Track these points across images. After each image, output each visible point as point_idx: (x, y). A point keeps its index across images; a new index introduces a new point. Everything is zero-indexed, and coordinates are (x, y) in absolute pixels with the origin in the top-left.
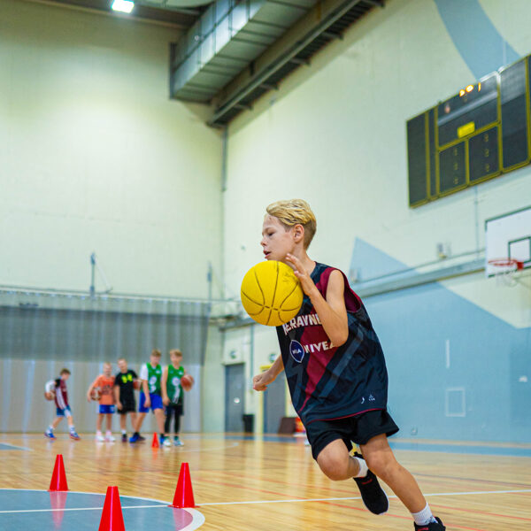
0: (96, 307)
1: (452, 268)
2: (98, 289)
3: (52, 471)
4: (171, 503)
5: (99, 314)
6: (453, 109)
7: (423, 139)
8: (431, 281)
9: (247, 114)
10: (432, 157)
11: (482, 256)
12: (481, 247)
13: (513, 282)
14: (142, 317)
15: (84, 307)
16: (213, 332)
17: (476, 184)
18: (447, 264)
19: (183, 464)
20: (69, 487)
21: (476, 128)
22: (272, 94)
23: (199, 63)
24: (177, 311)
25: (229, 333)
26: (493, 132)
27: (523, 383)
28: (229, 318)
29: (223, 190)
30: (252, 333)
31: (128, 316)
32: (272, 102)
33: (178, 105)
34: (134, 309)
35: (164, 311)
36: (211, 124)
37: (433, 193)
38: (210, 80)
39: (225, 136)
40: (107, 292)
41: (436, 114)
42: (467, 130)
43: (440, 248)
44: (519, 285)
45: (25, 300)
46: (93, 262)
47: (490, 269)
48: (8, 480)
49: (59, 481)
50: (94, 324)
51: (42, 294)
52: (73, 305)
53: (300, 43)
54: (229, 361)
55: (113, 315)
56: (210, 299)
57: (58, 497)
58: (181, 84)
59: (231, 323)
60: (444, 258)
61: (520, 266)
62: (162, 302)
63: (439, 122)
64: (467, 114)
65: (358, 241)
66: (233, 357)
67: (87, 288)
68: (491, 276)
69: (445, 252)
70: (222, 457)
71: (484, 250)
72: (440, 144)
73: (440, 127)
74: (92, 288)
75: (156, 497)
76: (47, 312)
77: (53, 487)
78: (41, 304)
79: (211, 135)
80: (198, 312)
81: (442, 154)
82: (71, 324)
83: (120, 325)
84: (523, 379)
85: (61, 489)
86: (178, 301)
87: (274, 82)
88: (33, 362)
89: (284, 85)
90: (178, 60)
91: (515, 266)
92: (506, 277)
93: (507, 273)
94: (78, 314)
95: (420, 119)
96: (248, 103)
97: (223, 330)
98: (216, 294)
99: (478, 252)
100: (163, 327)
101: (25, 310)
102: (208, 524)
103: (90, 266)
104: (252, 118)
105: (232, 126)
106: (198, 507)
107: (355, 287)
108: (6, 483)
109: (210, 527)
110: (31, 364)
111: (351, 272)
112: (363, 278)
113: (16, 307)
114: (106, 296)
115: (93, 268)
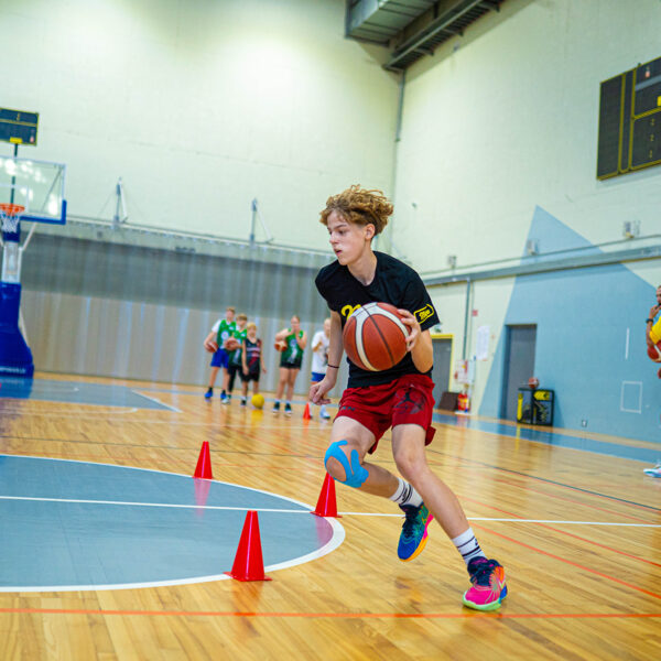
0: (255, 257)
1: (638, 251)
2: (257, 239)
4: (313, 509)
5: (258, 264)
6: (653, 74)
8: (615, 262)
9: (428, 59)
10: (627, 125)
14: (303, 271)
15: (242, 256)
18: (634, 245)
20: (214, 475)
22: (457, 40)
29: (398, 140)
31: (288, 269)
32: (456, 49)
33: (354, 44)
34: (295, 262)
36: (387, 68)
37: (624, 166)
38: (389, 20)
39: (403, 82)
40: (267, 243)
41: (635, 76)
43: (628, 227)
45: (182, 246)
46: (255, 209)
48: (154, 456)
49: (204, 469)
50: (253, 274)
51: (199, 240)
52: (231, 253)
55: (272, 267)
57: (202, 485)
58: (358, 22)
60: (632, 238)
63: (637, 87)
65: (538, 209)
67: (247, 237)
69: (632, 232)
72: (636, 114)
73: (637, 92)
74: (252, 237)
75: (300, 498)
76: (204, 258)
77: (198, 474)
78: (199, 250)
79: (386, 79)
81: (637, 123)
82: (228, 273)
83: (279, 277)
85: (205, 477)
87: (460, 27)
88: (187, 311)
89: (469, 32)
94: (235, 262)
95: (618, 79)
96: (429, 48)
101: (182, 255)
102: (348, 543)
103: (251, 212)
104: (432, 65)
105: (412, 71)
106: (340, 517)
107: (532, 261)
108: (152, 461)
109: (350, 548)
110: (186, 313)
111: (529, 244)
112: (542, 251)
113: (172, 252)
114: (266, 247)
115: (254, 215)
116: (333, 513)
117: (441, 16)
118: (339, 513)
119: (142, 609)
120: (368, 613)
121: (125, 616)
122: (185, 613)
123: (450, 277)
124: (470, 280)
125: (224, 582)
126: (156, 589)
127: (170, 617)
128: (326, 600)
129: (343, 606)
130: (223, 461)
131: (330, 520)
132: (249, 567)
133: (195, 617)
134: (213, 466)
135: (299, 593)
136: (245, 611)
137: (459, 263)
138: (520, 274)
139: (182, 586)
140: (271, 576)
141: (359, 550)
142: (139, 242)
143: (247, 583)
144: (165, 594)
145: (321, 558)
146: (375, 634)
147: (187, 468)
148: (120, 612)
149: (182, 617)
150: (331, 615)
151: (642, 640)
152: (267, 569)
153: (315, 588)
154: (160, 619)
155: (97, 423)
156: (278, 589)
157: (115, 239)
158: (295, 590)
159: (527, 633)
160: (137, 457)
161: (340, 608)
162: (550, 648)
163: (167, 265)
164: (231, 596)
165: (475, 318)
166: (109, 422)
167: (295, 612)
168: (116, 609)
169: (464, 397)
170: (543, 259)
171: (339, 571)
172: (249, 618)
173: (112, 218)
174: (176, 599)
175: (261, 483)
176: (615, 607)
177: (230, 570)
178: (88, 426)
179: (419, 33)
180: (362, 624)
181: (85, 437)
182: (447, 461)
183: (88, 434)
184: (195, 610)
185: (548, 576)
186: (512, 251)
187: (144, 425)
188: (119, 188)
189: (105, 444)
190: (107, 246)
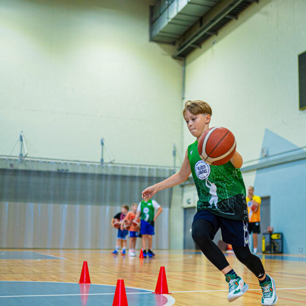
0: (104, 172)
2: (105, 161)
3: (81, 272)
5: (106, 176)
9: (198, 50)
14: (133, 178)
15: (97, 172)
19: (161, 267)
20: (91, 281)
22: (214, 38)
23: (168, 18)
24: (154, 174)
25: (186, 188)
29: (183, 98)
31: (124, 177)
32: (214, 43)
33: (155, 45)
34: (128, 173)
35: (146, 174)
36: (175, 58)
38: (174, 29)
39: (184, 65)
40: (111, 163)
45: (61, 168)
46: (102, 144)
48: (54, 277)
49: (85, 278)
50: (103, 182)
51: (71, 164)
52: (90, 171)
53: (231, 5)
54: (186, 205)
55: (115, 177)
56: (175, 167)
58: (157, 32)
59: (188, 182)
62: (145, 169)
65: (267, 130)
66: (189, 203)
67: (99, 160)
70: (182, 264)
74: (102, 160)
75: (145, 288)
76: (74, 175)
78: (71, 170)
79: (175, 64)
82: (89, 182)
83: (119, 183)
85: (86, 282)
86: (155, 168)
87: (215, 31)
88: (66, 206)
89: (221, 33)
90: (154, 17)
94: (93, 176)
96: (199, 44)
97: (182, 186)
101: (61, 174)
102: (177, 303)
103: (100, 146)
104: (201, 54)
105: (188, 59)
106: (170, 293)
107: (265, 160)
111: (263, 150)
112: (270, 154)
113: (55, 172)
114: (110, 165)
115: (102, 147)
116: (166, 292)
117: (204, 25)
142: (35, 168)
155: (17, 266)
160: (43, 277)
163: (53, 180)
166: (25, 265)
170: (271, 159)
173: (18, 155)
178: (12, 267)
181: (11, 271)
183: (12, 270)
188: (21, 137)
189: (23, 274)
190: (16, 172)
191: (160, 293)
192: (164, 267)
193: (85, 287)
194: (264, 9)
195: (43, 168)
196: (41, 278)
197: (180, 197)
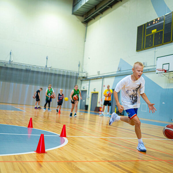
0: (47, 71)
1: (146, 70)
2: (48, 66)
4: (60, 135)
5: (48, 73)
6: (151, 25)
7: (142, 32)
9: (93, 20)
10: (144, 37)
11: (155, 67)
12: (155, 65)
13: (163, 75)
14: (59, 75)
15: (43, 71)
16: (79, 81)
17: (155, 47)
18: (145, 68)
19: (64, 125)
20: (33, 127)
21: (157, 31)
22: (101, 15)
23: (81, 5)
24: (69, 74)
25: (83, 82)
26: (162, 32)
27: (163, 104)
28: (83, 77)
29: (85, 41)
30: (90, 82)
31: (55, 75)
32: (101, 18)
33: (74, 16)
34: (57, 73)
35: (66, 74)
36: (83, 22)
37: (143, 48)
38: (83, 10)
39: (87, 26)
40: (50, 68)
41: (146, 25)
42: (154, 31)
44: (165, 76)
45: (27, 68)
46: (47, 59)
47: (157, 71)
49: (30, 125)
50: (46, 76)
51: (32, 67)
52: (40, 70)
53: (110, 2)
54: (83, 89)
56: (79, 72)
58: (75, 10)
59: (84, 79)
61: (165, 71)
62: (65, 72)
63: (147, 28)
64: (155, 26)
65: (121, 59)
66: (84, 89)
67: (45, 66)
68: (157, 73)
69: (145, 65)
71: (156, 65)
72: (146, 35)
73: (147, 29)
74: (46, 66)
75: (56, 133)
76: (33, 72)
77: (29, 127)
78: (32, 69)
79: (83, 25)
80: (75, 75)
81: (147, 37)
82: (40, 75)
83: (53, 77)
84: (164, 103)
85: (31, 127)
86: (70, 71)
87: (102, 12)
88: (28, 85)
89: (104, 13)
90: (75, 4)
91: (164, 71)
92: (161, 74)
93: (162, 73)
94: (42, 73)
95: (142, 26)
96: (94, 17)
97: (82, 81)
98: (80, 70)
99: (154, 66)
100: (65, 79)
101: (27, 71)
102: (68, 143)
104: (94, 22)
105: (89, 24)
106: (67, 137)
107: (119, 72)
108: (16, 123)
109: (69, 145)
110: (28, 86)
111: (118, 68)
112: (122, 70)
113: (25, 70)
114: (50, 69)
115: (47, 60)
116: (65, 136)
117: (97, 9)
118: (67, 136)
119: (10, 161)
120: (73, 161)
121: (5, 163)
122: (22, 162)
123: (98, 77)
124: (103, 77)
125: (34, 154)
126: (14, 155)
127: (18, 163)
128: (62, 158)
129: (66, 159)
130: (36, 124)
131: (64, 138)
132: (41, 149)
133: (25, 163)
134: (33, 125)
135: (54, 156)
136: (39, 161)
137: (100, 73)
138: (116, 76)
139: (22, 155)
140: (47, 152)
141: (72, 145)
142: (16, 67)
143: (40, 154)
144: (17, 157)
145: (61, 147)
146: (75, 166)
147: (26, 125)
148: (4, 162)
149: (21, 163)
150: (63, 162)
151: (147, 167)
152: (46, 150)
153: (59, 155)
154: (15, 163)
155: (2, 114)
156: (49, 155)
157: (9, 66)
158: (53, 155)
159: (116, 165)
160: (12, 122)
161: (66, 160)
162: (122, 169)
163: (23, 73)
164: (36, 157)
165: (104, 87)
166: (6, 114)
167: (53, 161)
168: (3, 161)
169: (101, 108)
170: (122, 72)
171: (66, 150)
172: (40, 163)
173: (9, 61)
174: (20, 158)
175: (46, 129)
176: (139, 159)
177: (36, 150)
179: (91, 13)
180: (71, 164)
182: (96, 124)
184: (25, 161)
185: (122, 151)
186: (114, 70)
187: (15, 115)
188: (11, 53)
189: (4, 119)
190: (7, 68)
191: (62, 137)
192: (65, 125)
193: (30, 129)
194: (124, 5)
195: (19, 68)
196: (11, 123)
197: (80, 85)
